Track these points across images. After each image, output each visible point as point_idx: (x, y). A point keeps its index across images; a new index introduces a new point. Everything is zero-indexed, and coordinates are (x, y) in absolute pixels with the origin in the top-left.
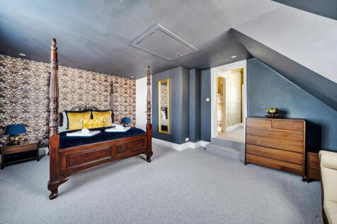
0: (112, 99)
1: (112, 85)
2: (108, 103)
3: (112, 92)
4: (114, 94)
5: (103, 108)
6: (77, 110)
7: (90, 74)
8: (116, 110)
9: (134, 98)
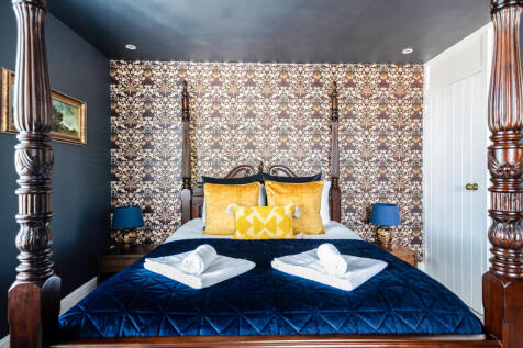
0: (334, 141)
1: (334, 96)
2: (322, 155)
3: (335, 118)
4: (344, 124)
5: (308, 171)
6: (242, 174)
7: (273, 70)
8: (349, 178)
9: (418, 134)
